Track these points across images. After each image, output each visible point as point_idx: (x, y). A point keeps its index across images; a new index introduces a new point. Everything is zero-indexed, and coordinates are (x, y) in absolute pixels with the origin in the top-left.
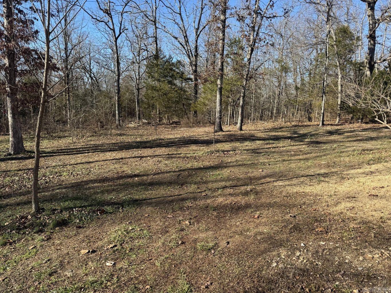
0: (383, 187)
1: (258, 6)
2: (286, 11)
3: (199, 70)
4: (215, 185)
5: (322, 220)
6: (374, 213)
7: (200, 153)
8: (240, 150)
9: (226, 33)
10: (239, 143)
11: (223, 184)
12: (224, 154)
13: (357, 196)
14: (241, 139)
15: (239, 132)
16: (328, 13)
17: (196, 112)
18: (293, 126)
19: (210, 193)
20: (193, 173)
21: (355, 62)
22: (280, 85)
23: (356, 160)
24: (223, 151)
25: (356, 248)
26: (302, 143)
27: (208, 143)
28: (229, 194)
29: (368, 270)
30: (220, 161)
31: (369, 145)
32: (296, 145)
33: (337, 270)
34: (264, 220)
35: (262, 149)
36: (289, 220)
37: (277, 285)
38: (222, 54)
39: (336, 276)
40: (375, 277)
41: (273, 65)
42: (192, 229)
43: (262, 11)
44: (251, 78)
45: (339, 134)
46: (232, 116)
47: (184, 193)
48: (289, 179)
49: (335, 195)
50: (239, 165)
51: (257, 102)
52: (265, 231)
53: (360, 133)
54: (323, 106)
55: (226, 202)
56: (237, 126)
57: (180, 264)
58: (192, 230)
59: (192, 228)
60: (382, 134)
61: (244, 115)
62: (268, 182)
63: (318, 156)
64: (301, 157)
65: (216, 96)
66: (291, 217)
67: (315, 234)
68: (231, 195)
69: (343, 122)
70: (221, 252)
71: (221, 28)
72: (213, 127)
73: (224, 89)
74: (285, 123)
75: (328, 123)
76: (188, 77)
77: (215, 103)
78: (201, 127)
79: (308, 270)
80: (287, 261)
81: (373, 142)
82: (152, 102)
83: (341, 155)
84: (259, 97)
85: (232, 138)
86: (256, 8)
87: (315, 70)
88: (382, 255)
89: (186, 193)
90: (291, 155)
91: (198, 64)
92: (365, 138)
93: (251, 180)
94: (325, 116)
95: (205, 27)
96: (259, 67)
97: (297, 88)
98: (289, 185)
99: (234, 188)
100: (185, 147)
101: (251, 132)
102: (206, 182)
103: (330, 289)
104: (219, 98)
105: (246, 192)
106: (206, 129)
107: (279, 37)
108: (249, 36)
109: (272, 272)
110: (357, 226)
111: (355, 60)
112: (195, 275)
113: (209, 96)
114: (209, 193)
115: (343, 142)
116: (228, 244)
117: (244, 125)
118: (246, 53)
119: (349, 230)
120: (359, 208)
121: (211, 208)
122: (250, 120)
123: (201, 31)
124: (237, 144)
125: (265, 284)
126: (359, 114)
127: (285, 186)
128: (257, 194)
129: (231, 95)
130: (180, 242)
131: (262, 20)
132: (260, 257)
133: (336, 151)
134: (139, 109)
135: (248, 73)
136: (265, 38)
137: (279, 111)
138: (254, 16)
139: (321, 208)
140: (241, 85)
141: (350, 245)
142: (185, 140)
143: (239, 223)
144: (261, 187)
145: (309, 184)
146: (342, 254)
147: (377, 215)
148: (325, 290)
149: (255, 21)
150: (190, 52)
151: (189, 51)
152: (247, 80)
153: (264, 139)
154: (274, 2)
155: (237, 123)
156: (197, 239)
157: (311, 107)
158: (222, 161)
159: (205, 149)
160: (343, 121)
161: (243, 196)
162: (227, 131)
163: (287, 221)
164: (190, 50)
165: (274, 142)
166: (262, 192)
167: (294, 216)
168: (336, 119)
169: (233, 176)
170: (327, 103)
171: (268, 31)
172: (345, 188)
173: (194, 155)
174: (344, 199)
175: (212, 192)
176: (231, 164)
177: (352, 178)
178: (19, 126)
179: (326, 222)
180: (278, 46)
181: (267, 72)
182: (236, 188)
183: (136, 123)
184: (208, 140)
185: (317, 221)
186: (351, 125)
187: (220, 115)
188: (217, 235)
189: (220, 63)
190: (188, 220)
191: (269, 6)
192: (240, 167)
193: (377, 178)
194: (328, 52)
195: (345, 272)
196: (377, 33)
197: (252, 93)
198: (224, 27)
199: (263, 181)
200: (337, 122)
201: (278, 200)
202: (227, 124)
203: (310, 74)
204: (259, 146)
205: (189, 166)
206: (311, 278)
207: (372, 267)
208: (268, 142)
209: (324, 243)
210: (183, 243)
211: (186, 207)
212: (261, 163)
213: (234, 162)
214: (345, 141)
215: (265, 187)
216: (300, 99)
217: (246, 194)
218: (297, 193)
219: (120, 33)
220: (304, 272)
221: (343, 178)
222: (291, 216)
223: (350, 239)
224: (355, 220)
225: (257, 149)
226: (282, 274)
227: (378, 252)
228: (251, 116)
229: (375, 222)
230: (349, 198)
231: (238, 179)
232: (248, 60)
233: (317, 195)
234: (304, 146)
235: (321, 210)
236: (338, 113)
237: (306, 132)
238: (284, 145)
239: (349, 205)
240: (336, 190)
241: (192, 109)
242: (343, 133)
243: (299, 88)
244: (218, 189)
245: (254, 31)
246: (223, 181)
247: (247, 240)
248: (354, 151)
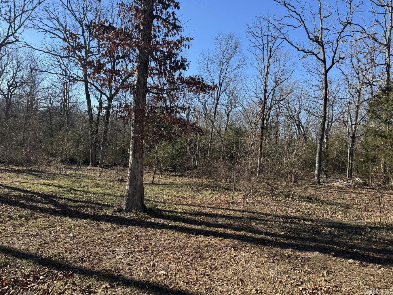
82: (373, 153)
134: (352, 163)
178: (139, 169)
183: (344, 181)
219: (333, 64)
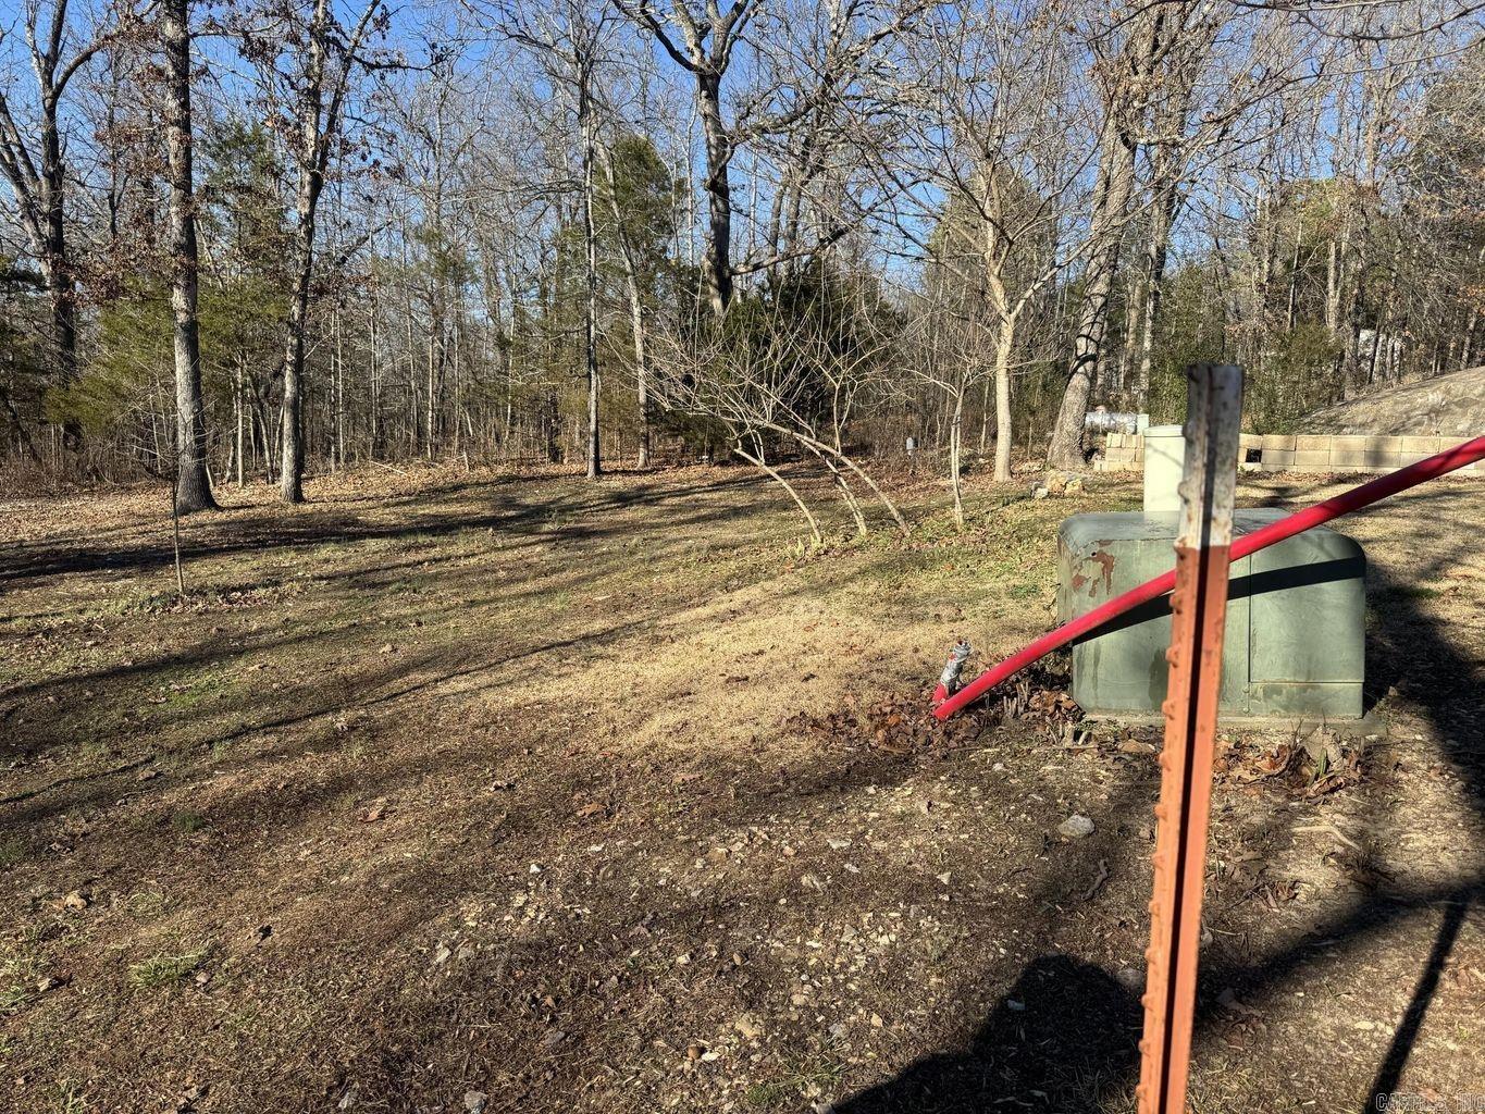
0: (761, 652)
1: (326, 14)
2: (438, 51)
3: (72, 238)
4: (196, 731)
5: (598, 778)
6: (737, 730)
7: (114, 609)
8: (298, 580)
9: (193, 98)
10: (293, 554)
11: (234, 719)
12: (231, 603)
13: (695, 686)
14: (299, 535)
15: (291, 509)
16: (582, 85)
17: (73, 428)
18: (501, 478)
19: (175, 764)
20: (82, 694)
21: (678, 264)
22: (439, 327)
23: (690, 578)
24: (225, 591)
25: (686, 838)
26: (531, 539)
27: (146, 560)
28: (263, 756)
29: (716, 891)
30: (213, 630)
31: (727, 532)
32: (512, 548)
33: (634, 917)
34: (403, 822)
35: (387, 569)
36: (490, 802)
37: (455, 1017)
38: (185, 185)
39: (631, 934)
40: (732, 905)
41: (409, 247)
42: (101, 919)
43: (344, 34)
44: (321, 292)
45: (649, 502)
46: (255, 445)
47: (46, 785)
48: (491, 666)
49: (635, 695)
50: (300, 639)
51: (356, 387)
52: (409, 855)
53: (706, 496)
54: (593, 408)
55: (250, 788)
56: (278, 484)
57: (54, 1063)
58: (99, 924)
59: (98, 916)
60: (764, 496)
61: (309, 440)
62: (415, 688)
63: (584, 579)
64: (529, 586)
65: (170, 359)
66: (499, 792)
67: (575, 826)
68: (268, 756)
69: (660, 463)
70: (239, 970)
71: (171, 73)
72: (168, 491)
73: (204, 329)
74: (472, 467)
75: (614, 465)
76: (21, 265)
77: (171, 387)
78: (106, 492)
79: (550, 940)
80: (483, 934)
81: (742, 523)
83: (652, 567)
84: (362, 370)
85: (257, 535)
86: (316, 17)
87: (560, 281)
88: (751, 840)
89: (57, 785)
90: (498, 583)
91: (66, 212)
92: (718, 511)
93: (349, 689)
94: (604, 445)
95: (88, 57)
96: (353, 250)
97: (502, 343)
98: (490, 686)
99: (282, 728)
100: (27, 587)
101: (339, 504)
102: (153, 726)
103: (614, 978)
104: (188, 368)
105: (331, 735)
106: (133, 500)
107: (420, 143)
108: (298, 126)
109: (437, 982)
110: (692, 777)
111: (679, 258)
112: (127, 1085)
113: (138, 359)
114: (169, 766)
115: (658, 526)
116: (264, 937)
117: (311, 478)
118: (291, 191)
119: (672, 793)
120: (700, 723)
121: (184, 822)
122: (333, 460)
123: (72, 70)
124: (286, 559)
125: (412, 1028)
126: (700, 436)
127: (475, 693)
128: (373, 738)
129: (244, 357)
130: (43, 985)
131: (346, 70)
132: (391, 947)
133: (639, 556)
135: (308, 271)
136: (365, 143)
137: (448, 426)
138: (314, 49)
139: (592, 744)
140: (281, 319)
141: (671, 835)
142: (31, 556)
143: (306, 852)
144: (390, 707)
145: (556, 673)
146: (650, 864)
147: (744, 733)
148: (601, 983)
149: (316, 69)
150: (20, 159)
151: (15, 150)
152: (304, 299)
153: (394, 532)
154: (390, 10)
155: (277, 473)
156: (125, 953)
157: (556, 411)
158: (219, 630)
159: (136, 588)
160: (657, 461)
161: (319, 752)
162: (237, 508)
163: (486, 807)
164: (21, 146)
165: (434, 539)
166: (394, 725)
167: (509, 786)
168: (638, 452)
169: (275, 686)
170: (605, 400)
171: (376, 115)
172: (661, 668)
173: (83, 618)
174: (659, 704)
175: (186, 758)
176: (264, 639)
177: (681, 636)
179: (608, 782)
180: (422, 180)
181: (385, 274)
182: (292, 727)
184: (149, 547)
185: (580, 785)
186: (681, 473)
187: (197, 441)
188: (217, 918)
189: (175, 221)
190: (73, 889)
191: (370, 24)
192: (305, 644)
193: (746, 628)
194: (591, 223)
195: (655, 914)
196: (734, 177)
197: (334, 351)
198: (183, 71)
199: (397, 684)
200: (641, 462)
201: (453, 743)
202: (235, 478)
203: (544, 293)
204: (377, 557)
205: (60, 667)
206: (560, 962)
207: (726, 880)
208: (410, 540)
209: (599, 849)
210: (58, 983)
211: (60, 841)
212: (388, 622)
213: (274, 630)
214: (665, 525)
215: (406, 706)
216: (516, 382)
217: (334, 740)
218: (517, 707)
220: (539, 951)
221: (657, 640)
222: (497, 788)
223: (672, 816)
224: (688, 759)
225: (370, 571)
226: (471, 978)
227: (741, 835)
228: (336, 443)
229: (738, 755)
230: (672, 697)
231: (297, 693)
232: (304, 222)
233: (581, 704)
234: (539, 549)
235: (594, 749)
236: (643, 434)
237: (543, 499)
238: (473, 547)
239: (672, 718)
240: (639, 680)
241: (52, 414)
242: (658, 499)
243: (509, 343)
244: (210, 743)
245: (318, 108)
246: (232, 709)
247: (341, 903)
248: (688, 552)
